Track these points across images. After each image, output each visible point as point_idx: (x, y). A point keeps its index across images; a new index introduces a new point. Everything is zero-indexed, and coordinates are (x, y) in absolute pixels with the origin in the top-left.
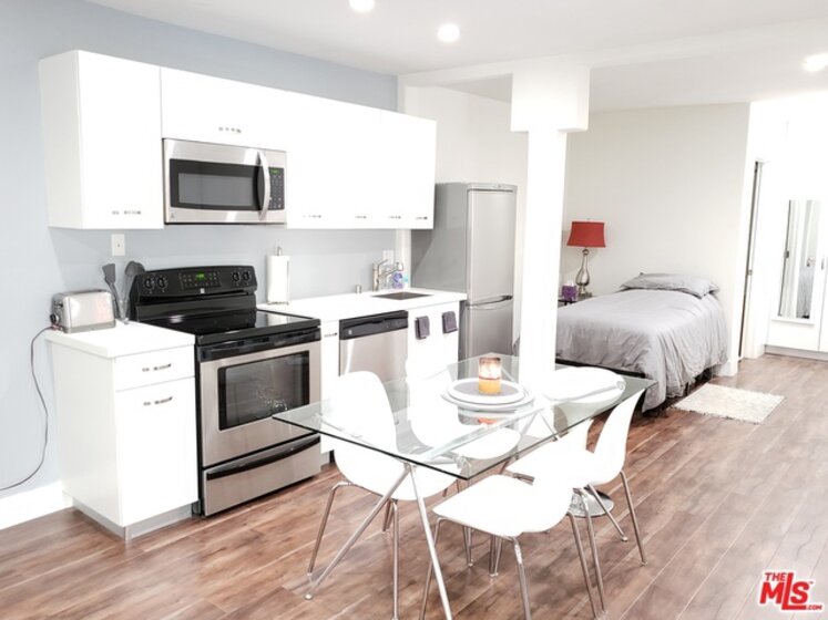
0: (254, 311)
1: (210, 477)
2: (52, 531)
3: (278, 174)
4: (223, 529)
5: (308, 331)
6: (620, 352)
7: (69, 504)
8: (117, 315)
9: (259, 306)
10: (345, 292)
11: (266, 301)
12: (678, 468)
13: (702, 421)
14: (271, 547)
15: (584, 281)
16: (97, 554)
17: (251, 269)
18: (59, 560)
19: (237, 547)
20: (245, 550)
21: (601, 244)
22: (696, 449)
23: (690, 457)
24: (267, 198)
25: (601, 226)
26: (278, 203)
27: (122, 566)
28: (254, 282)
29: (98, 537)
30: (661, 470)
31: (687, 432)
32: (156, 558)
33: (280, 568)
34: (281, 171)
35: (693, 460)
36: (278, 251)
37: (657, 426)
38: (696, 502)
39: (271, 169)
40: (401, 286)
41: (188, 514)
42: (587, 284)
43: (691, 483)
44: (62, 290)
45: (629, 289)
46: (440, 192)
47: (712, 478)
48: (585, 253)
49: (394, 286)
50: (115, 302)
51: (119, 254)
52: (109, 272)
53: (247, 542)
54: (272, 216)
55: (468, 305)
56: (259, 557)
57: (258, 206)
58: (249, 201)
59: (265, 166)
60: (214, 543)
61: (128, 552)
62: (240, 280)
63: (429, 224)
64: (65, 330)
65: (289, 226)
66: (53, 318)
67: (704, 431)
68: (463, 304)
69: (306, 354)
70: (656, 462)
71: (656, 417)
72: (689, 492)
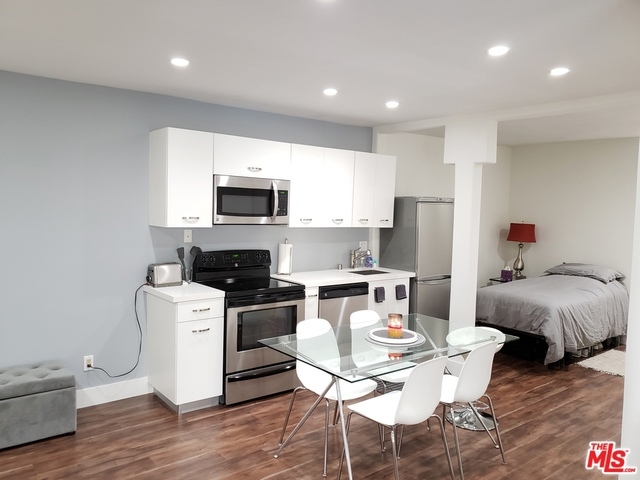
0: (269, 278)
1: (230, 380)
2: (140, 405)
3: (284, 195)
4: (235, 414)
5: (298, 292)
6: (529, 319)
7: (152, 392)
8: (184, 278)
9: (271, 276)
10: (332, 269)
11: (277, 273)
12: (560, 406)
13: (594, 376)
14: (261, 427)
15: (520, 266)
16: (162, 420)
17: (267, 252)
18: (141, 420)
19: (241, 425)
20: (245, 427)
21: (533, 240)
22: (580, 395)
23: (574, 399)
24: (276, 208)
25: (532, 227)
26: (283, 211)
27: (173, 428)
28: (269, 261)
29: (164, 411)
30: (545, 406)
31: (578, 382)
32: (193, 426)
33: (263, 439)
34: (286, 192)
35: (574, 402)
36: (285, 241)
37: (557, 376)
38: (562, 429)
39: (279, 191)
40: (371, 266)
41: (217, 403)
42: (521, 269)
43: (566, 416)
44: (154, 262)
45: (551, 274)
46: (399, 203)
47: (584, 415)
48: (521, 246)
49: (366, 265)
50: (183, 271)
51: (188, 241)
52: (181, 252)
53: (248, 422)
54: (279, 220)
55: (416, 281)
56: (253, 432)
57: (270, 213)
58: (264, 210)
59: (276, 189)
60: (229, 421)
61: (180, 421)
62: (260, 260)
63: (390, 225)
64: (154, 286)
65: (290, 226)
66: (148, 278)
67: (593, 383)
68: (413, 280)
69: (294, 307)
70: (544, 400)
71: (558, 370)
72: (561, 422)
